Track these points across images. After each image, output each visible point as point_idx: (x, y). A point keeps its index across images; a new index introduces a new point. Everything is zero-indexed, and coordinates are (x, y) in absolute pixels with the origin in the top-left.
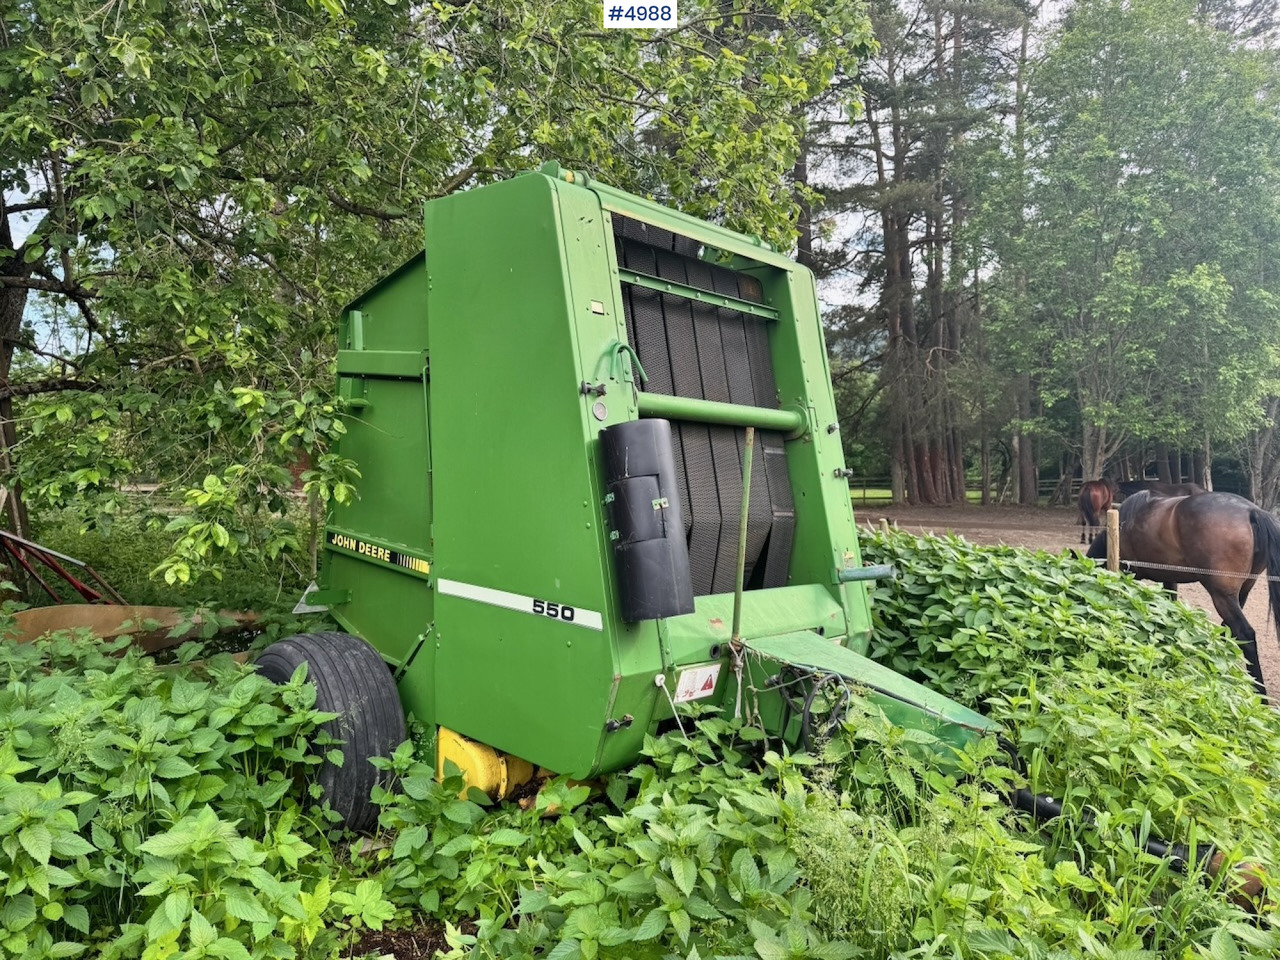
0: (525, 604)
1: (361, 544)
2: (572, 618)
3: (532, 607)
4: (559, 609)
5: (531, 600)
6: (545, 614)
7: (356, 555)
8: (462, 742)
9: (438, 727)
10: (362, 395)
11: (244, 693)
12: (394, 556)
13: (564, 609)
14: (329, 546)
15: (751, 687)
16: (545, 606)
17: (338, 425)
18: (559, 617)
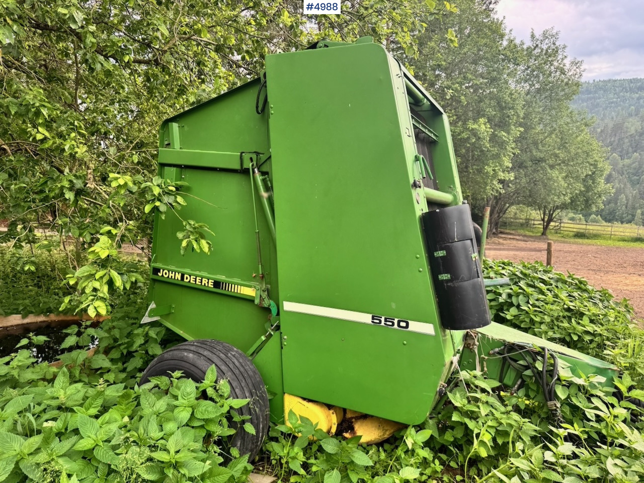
0: (366, 318)
1: (186, 276)
2: (407, 327)
3: (371, 320)
4: (396, 321)
5: (370, 316)
6: (383, 324)
7: (182, 283)
8: (305, 403)
9: (284, 393)
10: (181, 179)
11: (189, 394)
12: (217, 284)
13: (399, 322)
14: (155, 277)
15: (483, 356)
16: (383, 319)
17: (179, 199)
18: (396, 326)
